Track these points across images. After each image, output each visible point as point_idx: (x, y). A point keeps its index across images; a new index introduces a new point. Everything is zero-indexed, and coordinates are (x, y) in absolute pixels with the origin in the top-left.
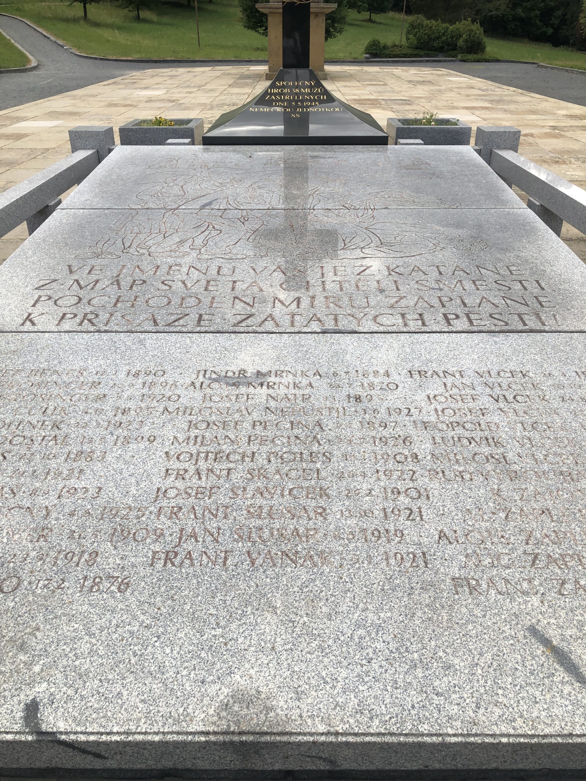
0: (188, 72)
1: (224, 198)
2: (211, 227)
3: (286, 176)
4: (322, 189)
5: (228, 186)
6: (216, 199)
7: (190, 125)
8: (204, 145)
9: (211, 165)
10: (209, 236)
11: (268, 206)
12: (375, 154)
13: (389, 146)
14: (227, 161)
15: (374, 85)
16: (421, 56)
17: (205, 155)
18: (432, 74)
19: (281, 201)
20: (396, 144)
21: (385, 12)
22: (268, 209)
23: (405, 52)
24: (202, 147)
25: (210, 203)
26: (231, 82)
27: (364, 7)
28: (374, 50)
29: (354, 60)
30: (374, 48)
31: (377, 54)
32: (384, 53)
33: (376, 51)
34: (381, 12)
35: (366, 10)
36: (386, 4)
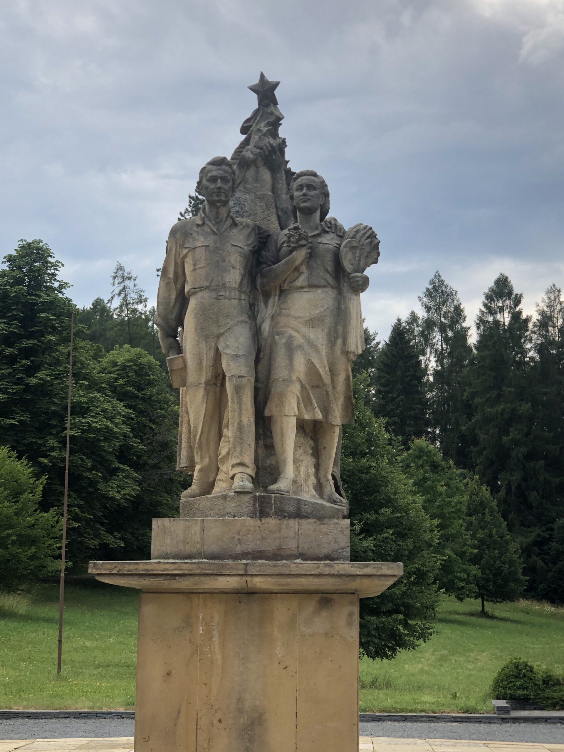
21: (513, 601)
27: (470, 590)
28: (519, 688)
29: (467, 715)
30: (518, 683)
31: (530, 699)
32: (548, 698)
33: (525, 692)
34: (504, 600)
35: (474, 595)
36: (512, 585)
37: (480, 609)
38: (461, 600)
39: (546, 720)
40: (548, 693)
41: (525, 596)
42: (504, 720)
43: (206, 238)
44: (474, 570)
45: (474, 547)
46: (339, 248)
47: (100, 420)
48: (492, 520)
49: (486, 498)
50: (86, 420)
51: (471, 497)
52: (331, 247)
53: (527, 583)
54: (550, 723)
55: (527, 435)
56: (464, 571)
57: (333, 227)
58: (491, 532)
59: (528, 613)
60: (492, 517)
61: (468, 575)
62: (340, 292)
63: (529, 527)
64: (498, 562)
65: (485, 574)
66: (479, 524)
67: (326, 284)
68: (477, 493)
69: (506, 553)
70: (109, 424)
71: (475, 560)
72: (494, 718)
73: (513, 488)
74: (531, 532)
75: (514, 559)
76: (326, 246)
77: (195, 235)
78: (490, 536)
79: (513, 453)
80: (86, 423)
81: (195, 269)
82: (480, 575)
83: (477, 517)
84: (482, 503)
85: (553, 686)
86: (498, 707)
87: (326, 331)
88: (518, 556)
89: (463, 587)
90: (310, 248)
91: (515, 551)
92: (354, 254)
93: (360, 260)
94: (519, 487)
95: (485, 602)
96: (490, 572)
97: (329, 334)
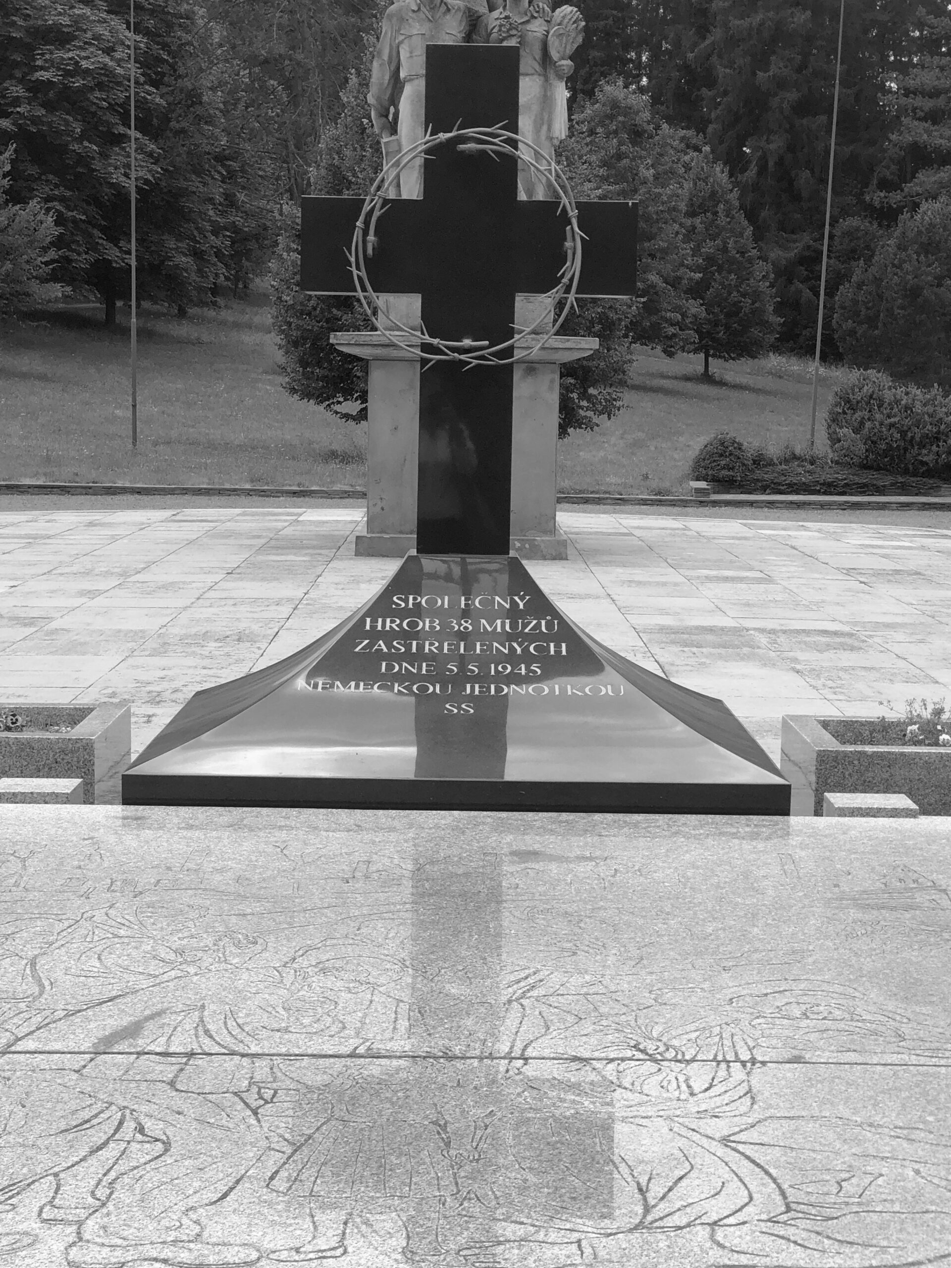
0: (91, 524)
1: (188, 1010)
2: (130, 1125)
3: (420, 925)
4: (557, 978)
5: (207, 960)
6: (159, 1014)
7: (82, 730)
8: (126, 801)
9: (147, 879)
10: (122, 1166)
11: (353, 1042)
12: (747, 846)
13: (793, 820)
14: (208, 867)
15: (726, 579)
16: (880, 491)
17: (130, 840)
18: (923, 548)
19: (403, 1024)
20: (818, 813)
21: (753, 357)
22: (353, 1055)
23: (827, 476)
24: (117, 809)
25: (133, 1030)
26: (234, 560)
27: (686, 339)
28: (724, 468)
29: (658, 497)
30: (723, 463)
31: (736, 481)
32: (758, 480)
33: (731, 473)
34: (740, 356)
35: (692, 347)
36: (755, 332)
37: (701, 369)
38: (670, 355)
39: (751, 504)
40: (758, 474)
41: (776, 349)
42: (702, 503)
43: (421, 25)
44: (694, 308)
45: (697, 269)
46: (547, 36)
47: (92, 53)
48: (729, 223)
49: (720, 186)
50: (70, 55)
51: (695, 184)
52: (539, 35)
53: (779, 329)
54: (756, 507)
55: (799, 70)
56: (677, 309)
57: (541, 11)
58: (725, 243)
59: (780, 377)
60: (728, 220)
61: (684, 315)
62: (546, 79)
63: (793, 232)
64: (735, 294)
65: (713, 313)
66: (707, 229)
67: (533, 71)
68: (707, 178)
69: (748, 280)
70: (107, 60)
71: (696, 291)
72: (691, 500)
73: (771, 164)
74: (795, 241)
75: (760, 289)
76: (535, 34)
77: (410, 21)
78: (725, 250)
79: (775, 102)
80: (70, 59)
81: (411, 57)
82: (704, 315)
83: (704, 219)
84: (713, 194)
85: (765, 466)
86: (696, 489)
87: (533, 118)
88: (768, 284)
89: (674, 335)
90: (520, 37)
91: (764, 276)
92: (561, 41)
93: (565, 47)
94: (780, 162)
95: (710, 358)
96: (721, 311)
97: (535, 121)
